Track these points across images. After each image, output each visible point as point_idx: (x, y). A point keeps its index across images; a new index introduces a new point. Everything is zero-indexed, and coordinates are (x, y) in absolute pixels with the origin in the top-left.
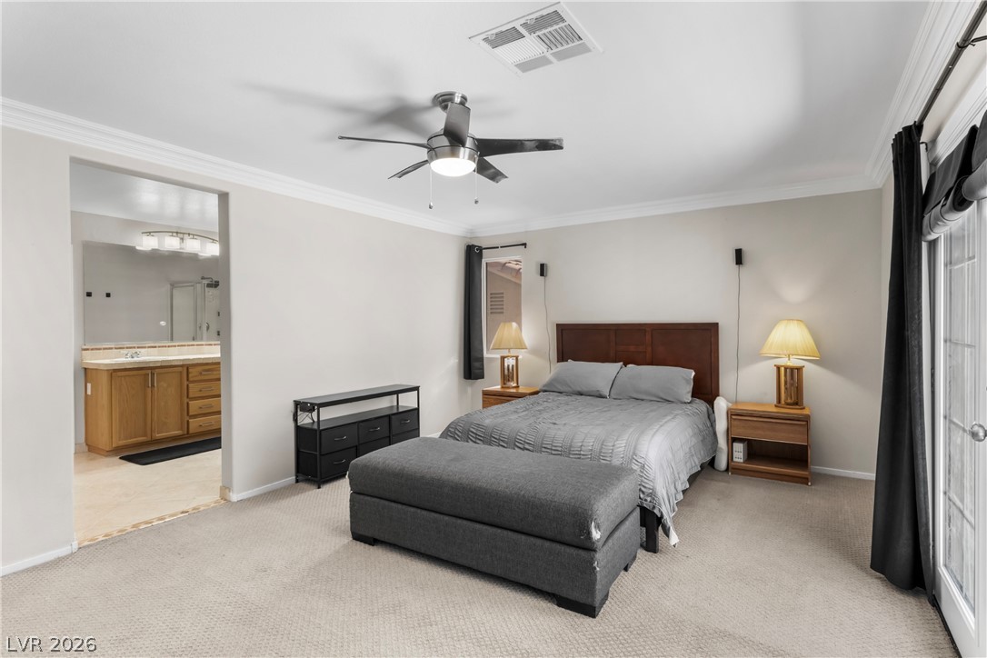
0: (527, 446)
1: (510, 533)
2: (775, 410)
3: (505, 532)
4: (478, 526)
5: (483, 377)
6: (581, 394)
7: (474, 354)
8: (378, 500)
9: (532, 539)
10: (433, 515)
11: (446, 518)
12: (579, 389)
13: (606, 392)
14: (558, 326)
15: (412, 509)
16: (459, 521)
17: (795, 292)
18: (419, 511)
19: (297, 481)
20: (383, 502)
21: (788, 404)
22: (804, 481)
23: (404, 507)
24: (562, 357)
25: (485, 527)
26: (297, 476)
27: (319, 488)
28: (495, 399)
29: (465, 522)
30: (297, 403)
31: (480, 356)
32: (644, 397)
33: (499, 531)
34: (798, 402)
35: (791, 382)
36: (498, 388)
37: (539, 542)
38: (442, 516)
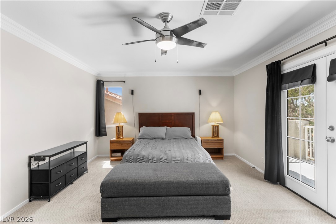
0: (165, 161)
1: (195, 197)
2: (212, 138)
3: (193, 197)
4: (179, 198)
5: (106, 135)
6: (155, 139)
7: (102, 126)
8: (121, 199)
9: (205, 197)
10: (155, 198)
11: (163, 198)
12: (154, 137)
13: (165, 137)
14: (139, 114)
15: (143, 198)
16: (170, 198)
17: (214, 103)
18: (147, 198)
19: (30, 201)
20: (124, 199)
21: (215, 136)
22: (222, 158)
23: (138, 198)
24: (141, 125)
25: (183, 197)
26: (30, 198)
27: (49, 201)
28: (116, 144)
29: (173, 197)
30: (30, 157)
31: (104, 126)
32: (178, 138)
33: (190, 197)
34: (218, 136)
35: (216, 130)
36: (114, 139)
37: (208, 197)
38: (160, 198)
